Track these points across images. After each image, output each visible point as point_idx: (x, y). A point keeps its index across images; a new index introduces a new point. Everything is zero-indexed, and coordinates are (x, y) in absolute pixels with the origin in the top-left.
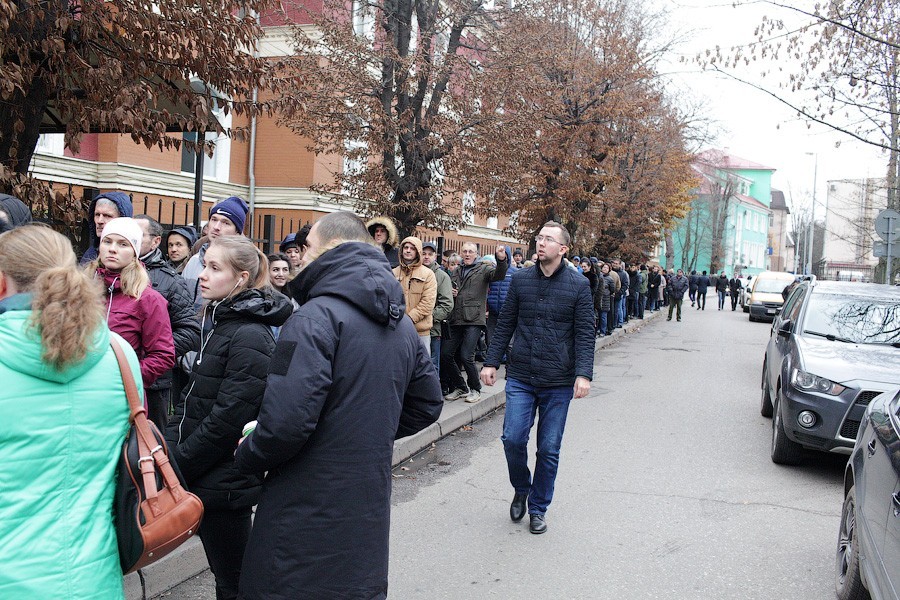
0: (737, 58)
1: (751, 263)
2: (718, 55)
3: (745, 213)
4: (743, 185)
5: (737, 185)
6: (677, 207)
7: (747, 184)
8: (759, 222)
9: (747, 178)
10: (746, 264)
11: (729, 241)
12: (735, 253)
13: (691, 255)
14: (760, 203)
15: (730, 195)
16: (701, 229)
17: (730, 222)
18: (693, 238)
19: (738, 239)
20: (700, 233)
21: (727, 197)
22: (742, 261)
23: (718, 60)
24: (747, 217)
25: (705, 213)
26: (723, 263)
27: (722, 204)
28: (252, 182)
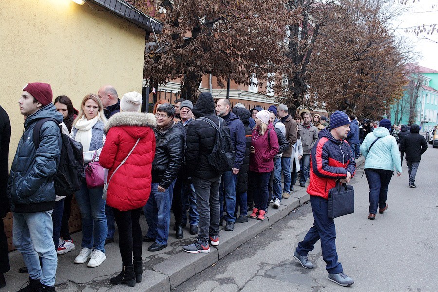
0: (433, 30)
1: (430, 120)
2: (424, 28)
3: (427, 95)
4: (426, 81)
5: (423, 81)
6: (397, 94)
7: (428, 80)
8: (434, 100)
9: (428, 77)
10: (427, 120)
11: (419, 109)
12: (422, 115)
13: (399, 116)
14: (435, 90)
15: (419, 86)
16: (404, 103)
17: (419, 99)
18: (400, 108)
19: (423, 108)
20: (404, 105)
21: (418, 87)
22: (425, 119)
23: (424, 31)
24: (428, 97)
25: (407, 96)
26: (416, 120)
27: (415, 91)
28: (211, 87)
